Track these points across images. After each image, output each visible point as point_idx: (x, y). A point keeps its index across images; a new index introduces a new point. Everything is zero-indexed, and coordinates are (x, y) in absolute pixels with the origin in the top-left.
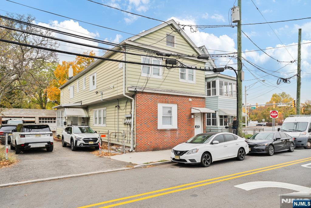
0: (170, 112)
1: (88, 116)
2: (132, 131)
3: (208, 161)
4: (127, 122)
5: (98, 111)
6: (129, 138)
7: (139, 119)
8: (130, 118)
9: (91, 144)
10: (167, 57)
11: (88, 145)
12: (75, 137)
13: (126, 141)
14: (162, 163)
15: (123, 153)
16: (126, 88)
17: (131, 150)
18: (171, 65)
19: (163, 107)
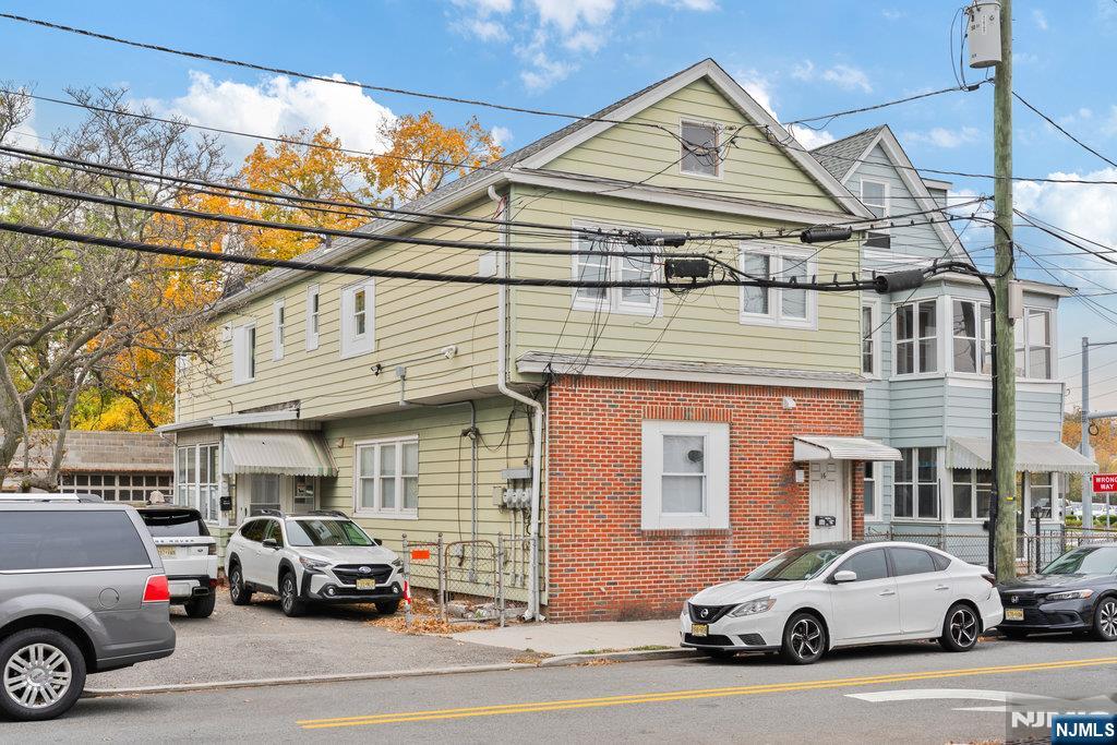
0: (696, 457)
1: (331, 470)
2: (533, 535)
3: (813, 643)
4: (514, 501)
5: (377, 449)
6: (519, 566)
7: (564, 489)
8: (526, 483)
9: (366, 587)
10: (670, 249)
11: (354, 591)
12: (301, 559)
13: (507, 581)
14: (648, 654)
15: (499, 625)
16: (512, 362)
17: (527, 615)
18: (688, 280)
19: (665, 436)
